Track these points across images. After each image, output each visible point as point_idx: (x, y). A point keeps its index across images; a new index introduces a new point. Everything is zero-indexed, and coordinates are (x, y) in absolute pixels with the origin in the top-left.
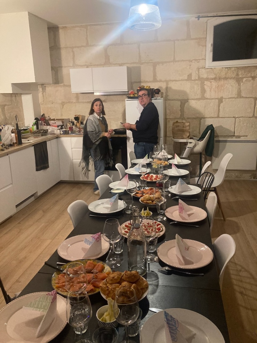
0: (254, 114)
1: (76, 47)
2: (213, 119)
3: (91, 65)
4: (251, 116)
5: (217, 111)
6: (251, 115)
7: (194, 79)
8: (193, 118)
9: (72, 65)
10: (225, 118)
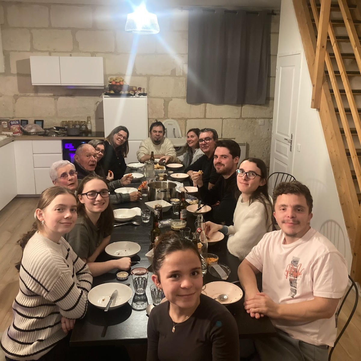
0: (241, 116)
1: (34, 28)
2: (199, 120)
3: (55, 52)
4: (238, 118)
5: (204, 111)
6: (238, 116)
7: (178, 75)
8: (178, 118)
9: (29, 50)
10: (212, 119)
